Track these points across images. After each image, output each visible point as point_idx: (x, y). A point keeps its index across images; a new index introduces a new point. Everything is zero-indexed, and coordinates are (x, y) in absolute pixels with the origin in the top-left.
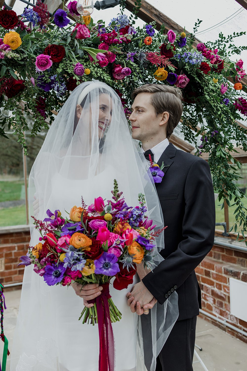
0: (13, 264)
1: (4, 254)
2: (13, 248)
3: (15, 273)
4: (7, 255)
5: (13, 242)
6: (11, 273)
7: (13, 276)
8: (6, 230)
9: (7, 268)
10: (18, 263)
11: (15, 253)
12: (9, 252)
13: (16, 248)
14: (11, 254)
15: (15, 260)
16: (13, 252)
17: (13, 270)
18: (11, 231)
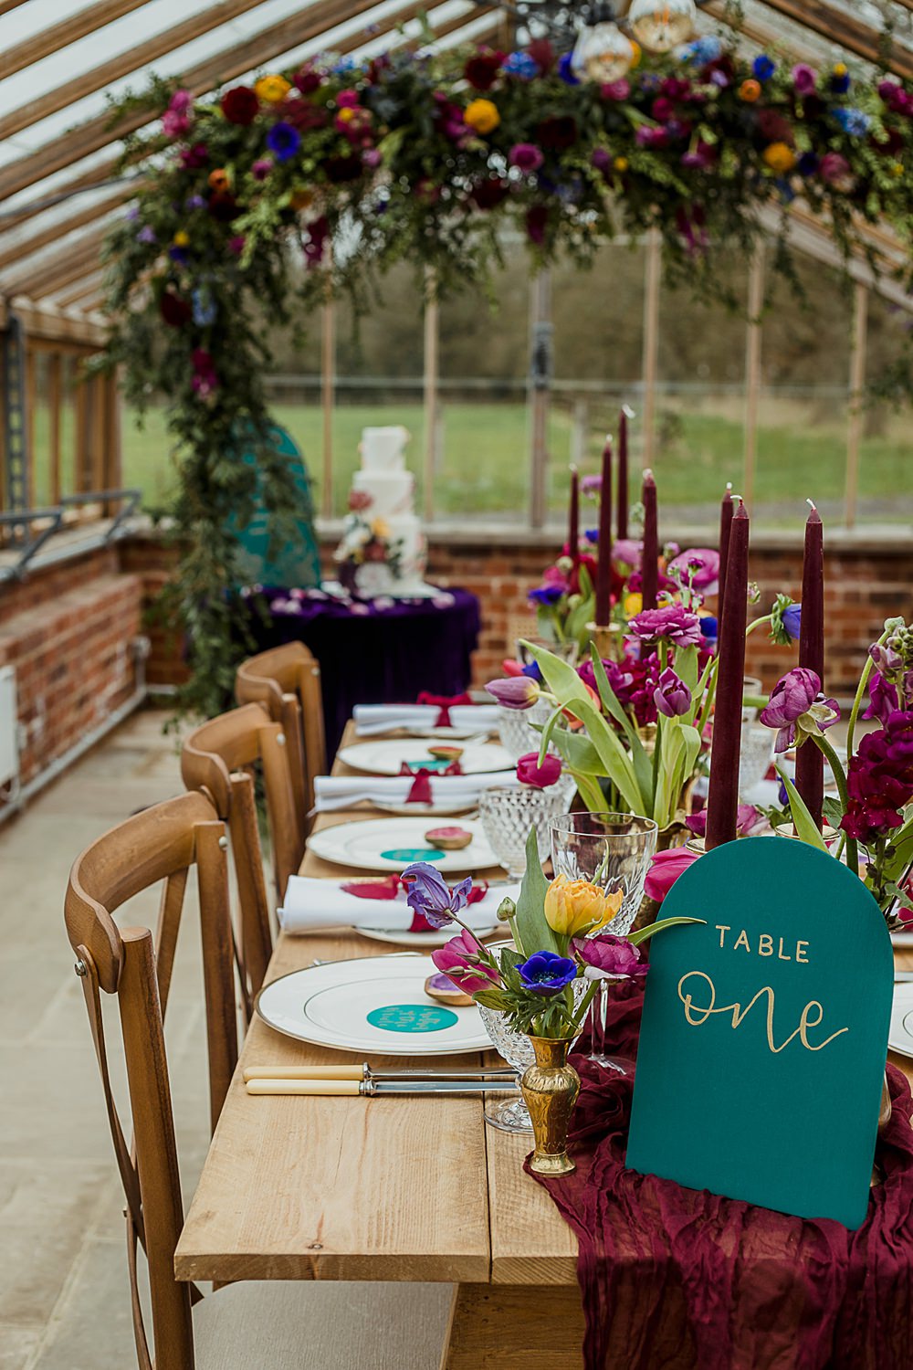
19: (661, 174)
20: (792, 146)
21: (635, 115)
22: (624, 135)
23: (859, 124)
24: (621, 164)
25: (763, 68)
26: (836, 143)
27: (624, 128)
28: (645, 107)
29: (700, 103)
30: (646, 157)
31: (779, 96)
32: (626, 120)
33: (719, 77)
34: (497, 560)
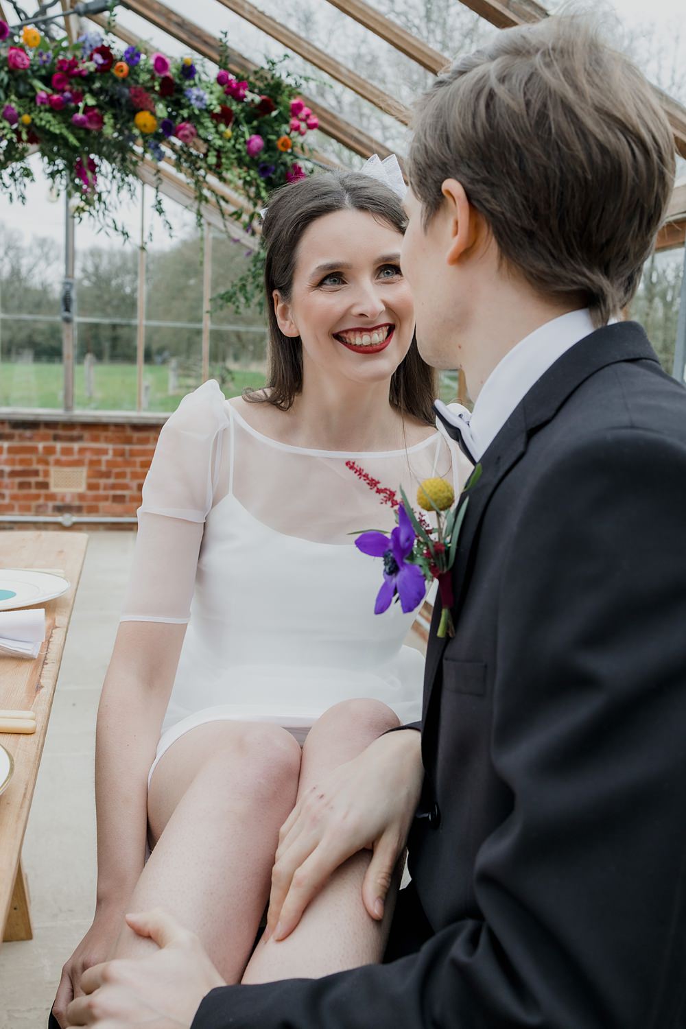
0: (102, 481)
1: (87, 461)
2: (105, 452)
3: (106, 498)
4: (92, 463)
5: (107, 440)
6: (97, 498)
7: (102, 504)
8: (94, 417)
9: (91, 487)
10: (112, 481)
11: (108, 462)
12: (95, 458)
13: (111, 452)
14: (99, 462)
15: (107, 475)
16: (104, 458)
17: (102, 492)
18: (105, 420)
19: (56, 128)
20: (153, 114)
21: (38, 84)
22: (29, 98)
23: (199, 99)
24: (26, 118)
25: (133, 56)
26: (185, 113)
27: (31, 94)
28: (46, 80)
29: (88, 79)
30: (48, 116)
31: (144, 77)
32: (33, 89)
33: (99, 59)
34: (42, 431)
